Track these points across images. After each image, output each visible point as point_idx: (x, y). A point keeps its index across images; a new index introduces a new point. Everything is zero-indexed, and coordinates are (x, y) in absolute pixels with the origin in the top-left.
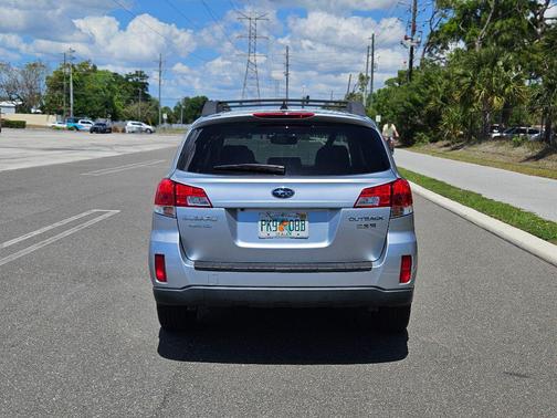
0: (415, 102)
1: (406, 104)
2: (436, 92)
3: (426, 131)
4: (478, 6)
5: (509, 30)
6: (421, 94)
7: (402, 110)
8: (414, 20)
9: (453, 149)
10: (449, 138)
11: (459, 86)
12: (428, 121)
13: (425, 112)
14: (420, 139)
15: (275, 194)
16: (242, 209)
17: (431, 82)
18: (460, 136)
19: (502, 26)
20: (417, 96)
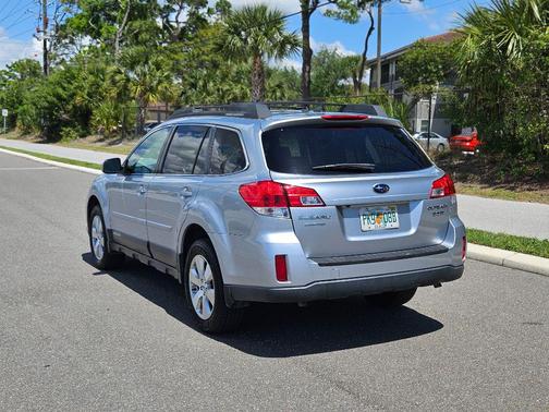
0: (59, 97)
1: (49, 98)
2: (81, 88)
3: (74, 127)
4: (106, 5)
5: (147, 30)
6: (64, 89)
7: (46, 104)
8: (45, 13)
9: (110, 144)
10: (102, 132)
11: (114, 83)
12: (74, 116)
13: (70, 107)
14: (68, 134)
15: (376, 190)
16: (348, 206)
17: (73, 77)
18: (114, 131)
19: (141, 26)
20: (60, 91)
